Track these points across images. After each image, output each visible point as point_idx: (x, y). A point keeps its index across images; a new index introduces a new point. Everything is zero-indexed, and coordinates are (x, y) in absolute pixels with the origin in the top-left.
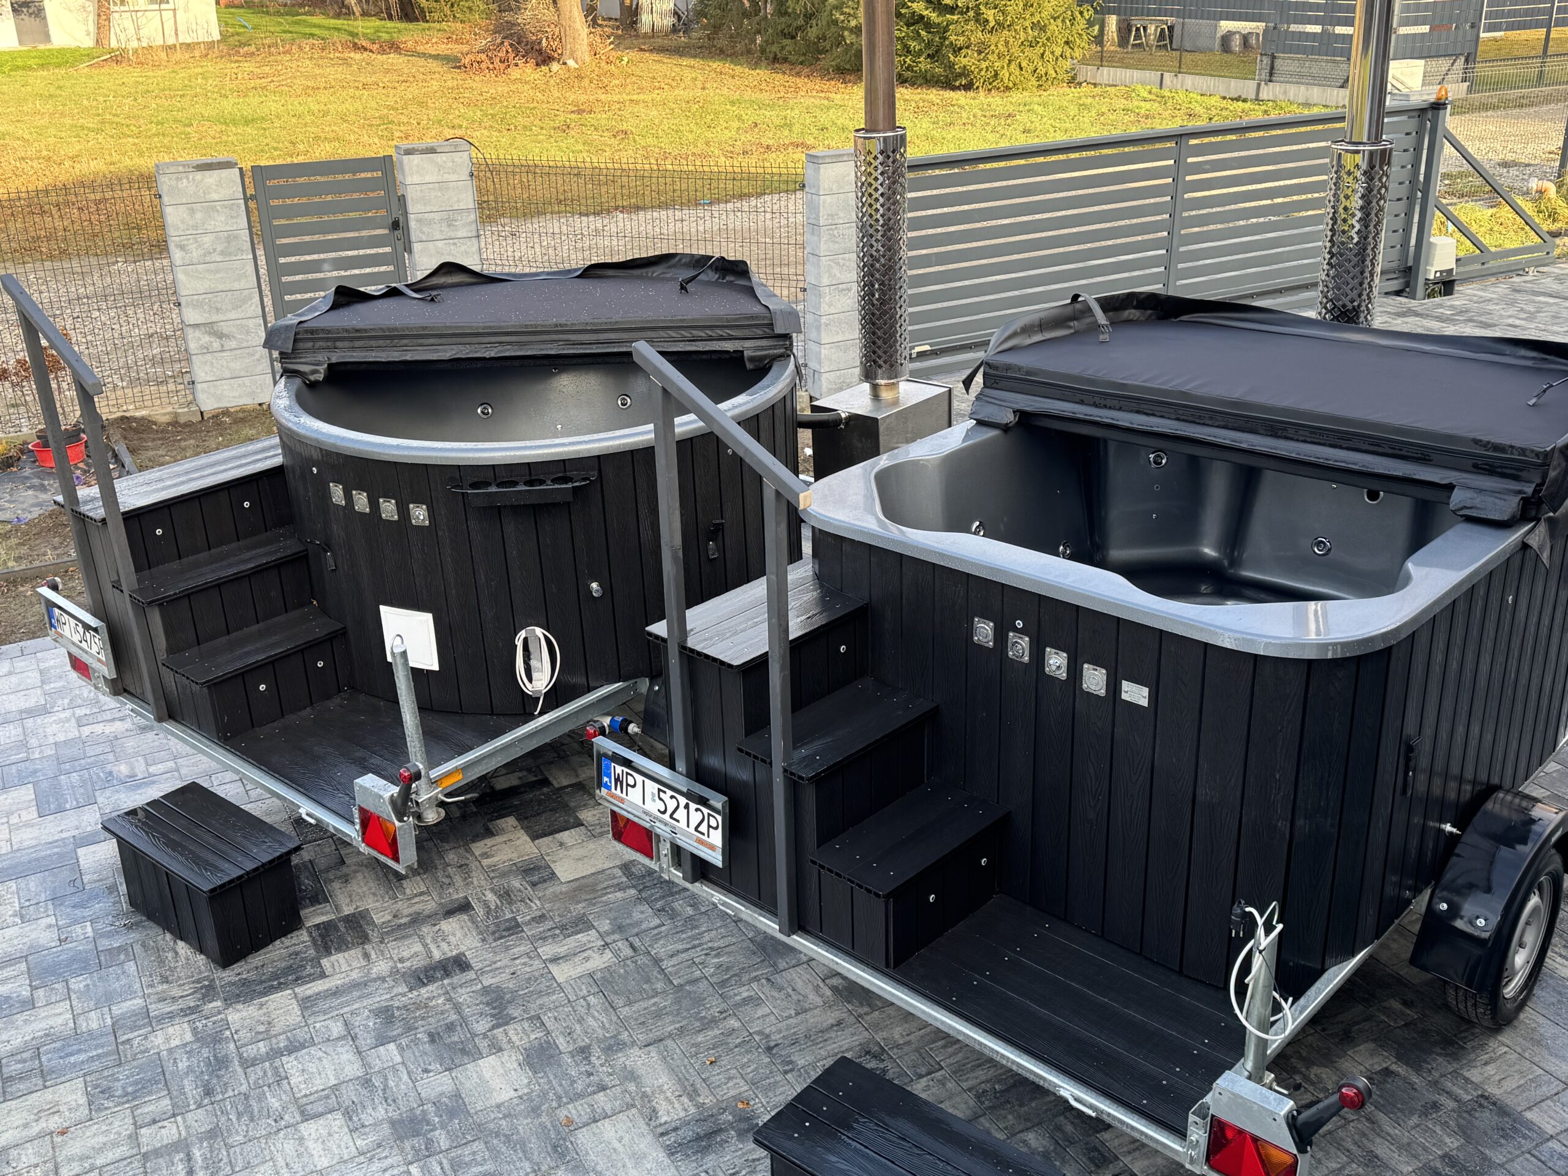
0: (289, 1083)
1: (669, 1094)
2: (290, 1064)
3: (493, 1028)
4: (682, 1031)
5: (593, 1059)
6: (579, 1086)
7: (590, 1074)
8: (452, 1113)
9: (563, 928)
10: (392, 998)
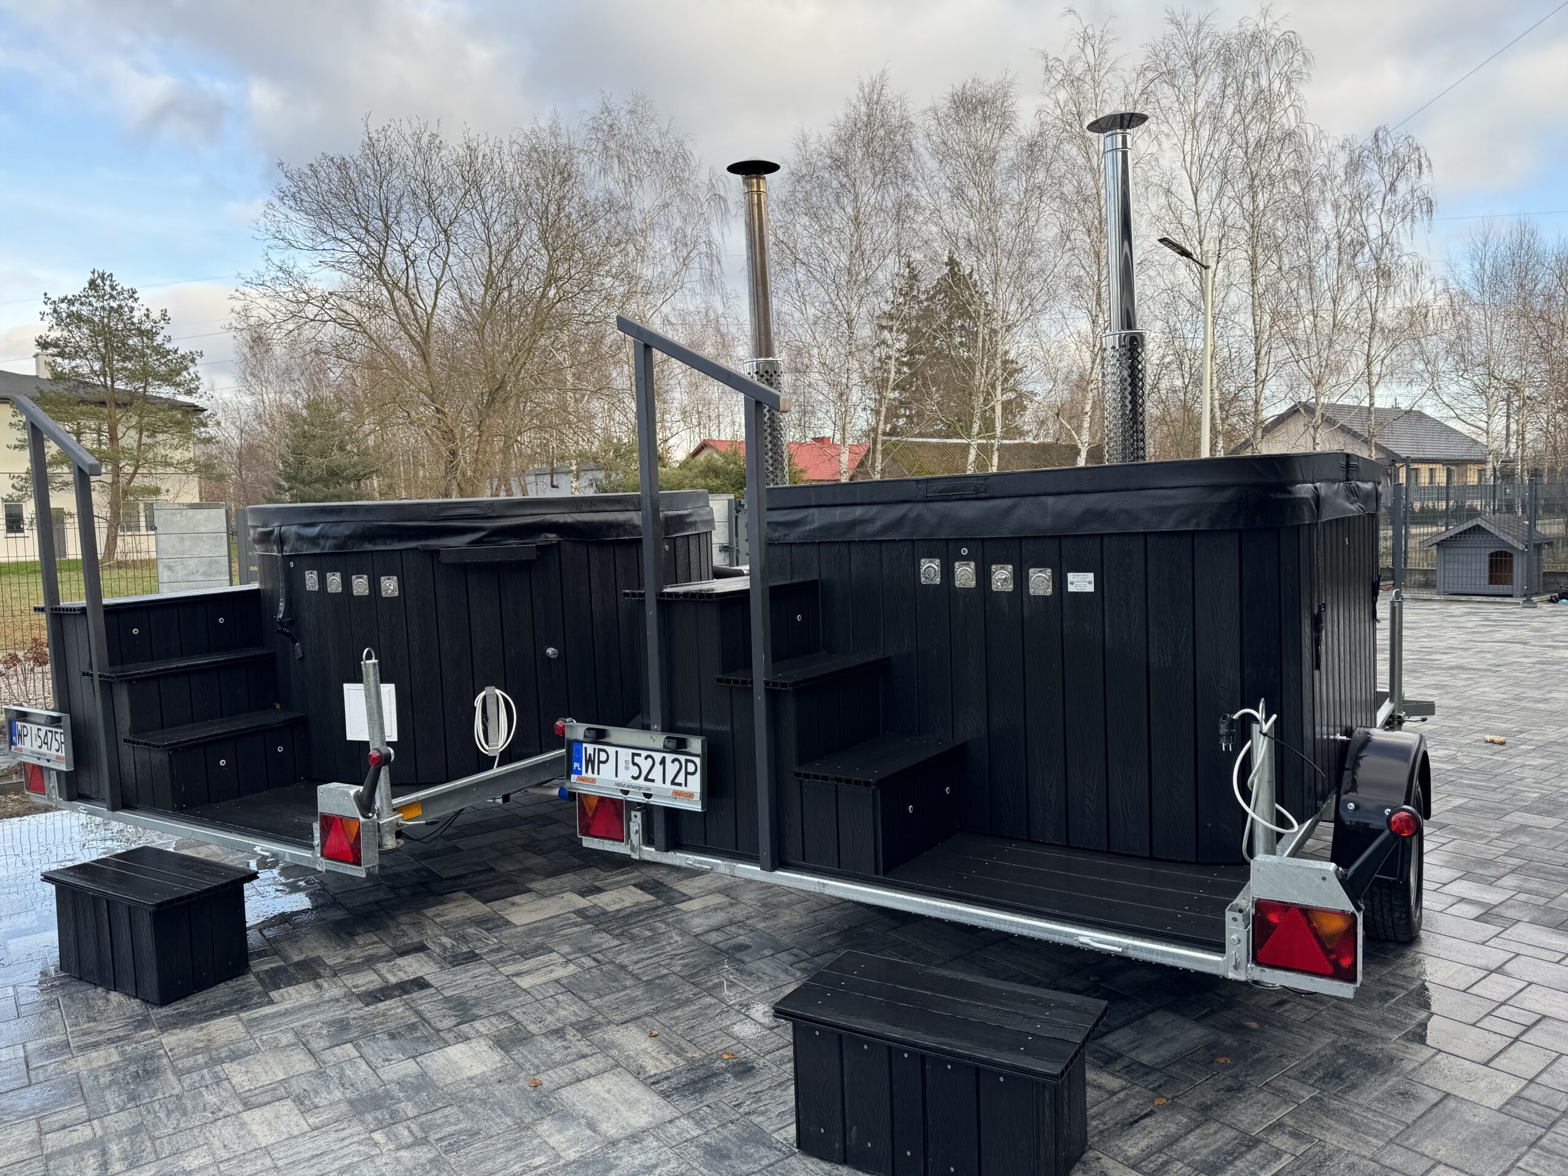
0: (230, 1083)
1: (654, 1054)
2: (230, 1068)
3: (459, 1024)
4: (657, 1011)
5: (568, 1037)
6: (557, 1057)
7: (566, 1048)
8: (418, 1089)
9: (522, 954)
10: (347, 1013)
